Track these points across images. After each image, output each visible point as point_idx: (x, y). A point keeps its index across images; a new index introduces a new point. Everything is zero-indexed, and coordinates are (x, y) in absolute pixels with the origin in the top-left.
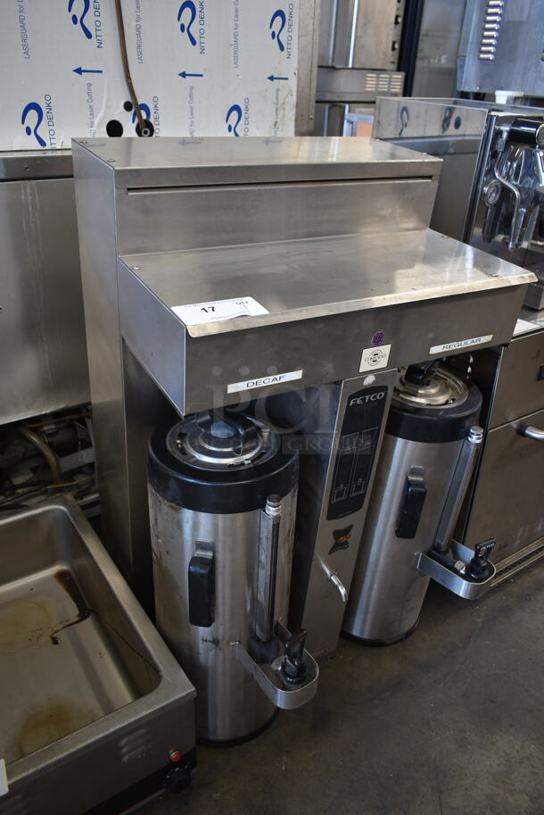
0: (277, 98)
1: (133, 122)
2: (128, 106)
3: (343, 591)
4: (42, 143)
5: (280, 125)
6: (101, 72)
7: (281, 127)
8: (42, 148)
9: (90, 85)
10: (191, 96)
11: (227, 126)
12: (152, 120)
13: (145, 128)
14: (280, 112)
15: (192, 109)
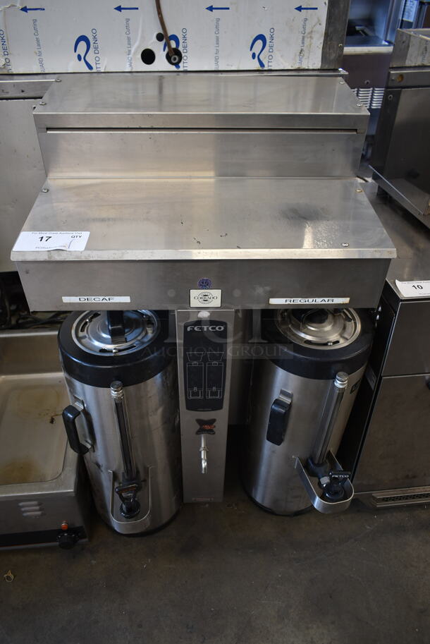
0: (304, 27)
1: (164, 50)
2: (160, 37)
3: (204, 464)
4: (90, 67)
5: (305, 53)
6: (137, 9)
7: (306, 55)
8: (89, 71)
9: (128, 20)
10: (217, 27)
11: (251, 53)
12: (181, 49)
13: (175, 56)
14: (307, 41)
15: (217, 39)
